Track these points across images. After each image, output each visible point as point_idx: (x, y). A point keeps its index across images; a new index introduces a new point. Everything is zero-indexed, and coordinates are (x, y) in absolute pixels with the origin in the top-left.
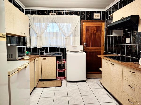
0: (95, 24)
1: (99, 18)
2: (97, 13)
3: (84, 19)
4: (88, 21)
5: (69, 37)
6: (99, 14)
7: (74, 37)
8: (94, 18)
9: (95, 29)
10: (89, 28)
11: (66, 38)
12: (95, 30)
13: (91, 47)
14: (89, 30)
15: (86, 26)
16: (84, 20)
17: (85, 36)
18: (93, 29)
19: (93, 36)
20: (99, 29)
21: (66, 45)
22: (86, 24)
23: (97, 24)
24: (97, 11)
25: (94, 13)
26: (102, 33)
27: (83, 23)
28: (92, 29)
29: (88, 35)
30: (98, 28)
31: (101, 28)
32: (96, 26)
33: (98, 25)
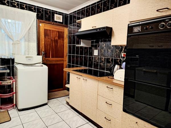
0: (57, 28)
1: (61, 21)
2: (59, 14)
3: (42, 19)
4: (48, 22)
5: (18, 42)
6: (61, 17)
7: (27, 43)
8: (55, 20)
9: (56, 34)
10: (49, 32)
11: (13, 44)
12: (56, 36)
13: (52, 57)
14: (49, 34)
15: (45, 29)
16: (41, 21)
17: (43, 43)
18: (54, 34)
19: (53, 44)
20: (61, 35)
21: (14, 54)
22: (44, 26)
23: (59, 29)
24: (59, 12)
25: (55, 13)
26: (65, 41)
27: (41, 25)
28: (52, 34)
29: (48, 42)
30: (60, 33)
31: (63, 34)
32: (57, 30)
33: (60, 31)
